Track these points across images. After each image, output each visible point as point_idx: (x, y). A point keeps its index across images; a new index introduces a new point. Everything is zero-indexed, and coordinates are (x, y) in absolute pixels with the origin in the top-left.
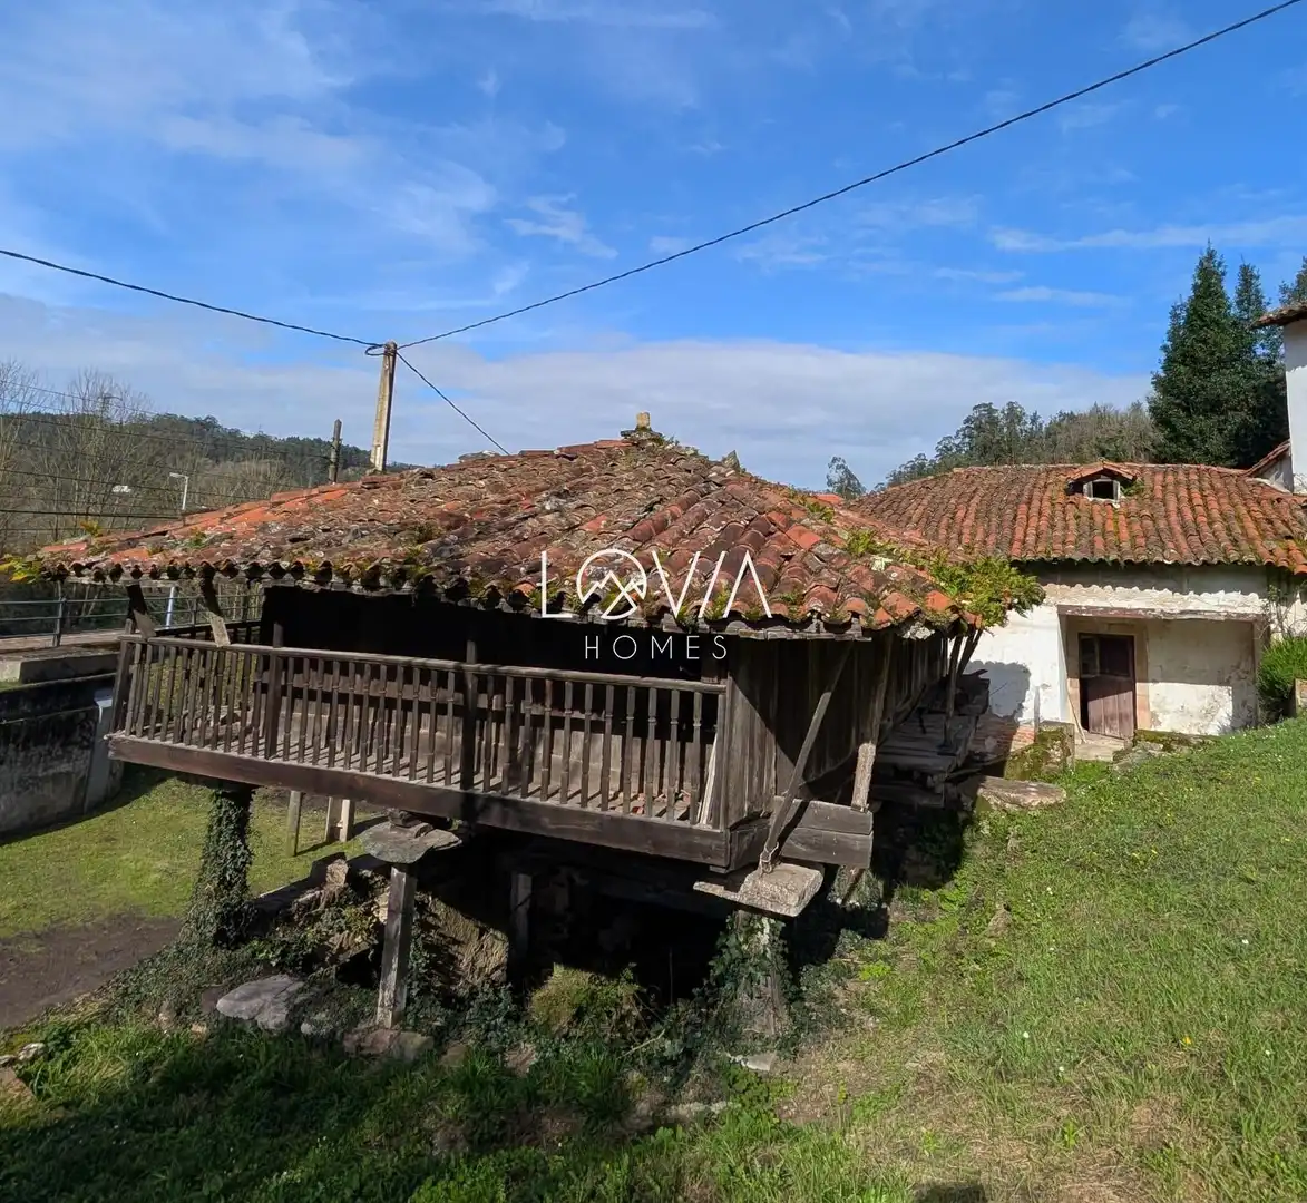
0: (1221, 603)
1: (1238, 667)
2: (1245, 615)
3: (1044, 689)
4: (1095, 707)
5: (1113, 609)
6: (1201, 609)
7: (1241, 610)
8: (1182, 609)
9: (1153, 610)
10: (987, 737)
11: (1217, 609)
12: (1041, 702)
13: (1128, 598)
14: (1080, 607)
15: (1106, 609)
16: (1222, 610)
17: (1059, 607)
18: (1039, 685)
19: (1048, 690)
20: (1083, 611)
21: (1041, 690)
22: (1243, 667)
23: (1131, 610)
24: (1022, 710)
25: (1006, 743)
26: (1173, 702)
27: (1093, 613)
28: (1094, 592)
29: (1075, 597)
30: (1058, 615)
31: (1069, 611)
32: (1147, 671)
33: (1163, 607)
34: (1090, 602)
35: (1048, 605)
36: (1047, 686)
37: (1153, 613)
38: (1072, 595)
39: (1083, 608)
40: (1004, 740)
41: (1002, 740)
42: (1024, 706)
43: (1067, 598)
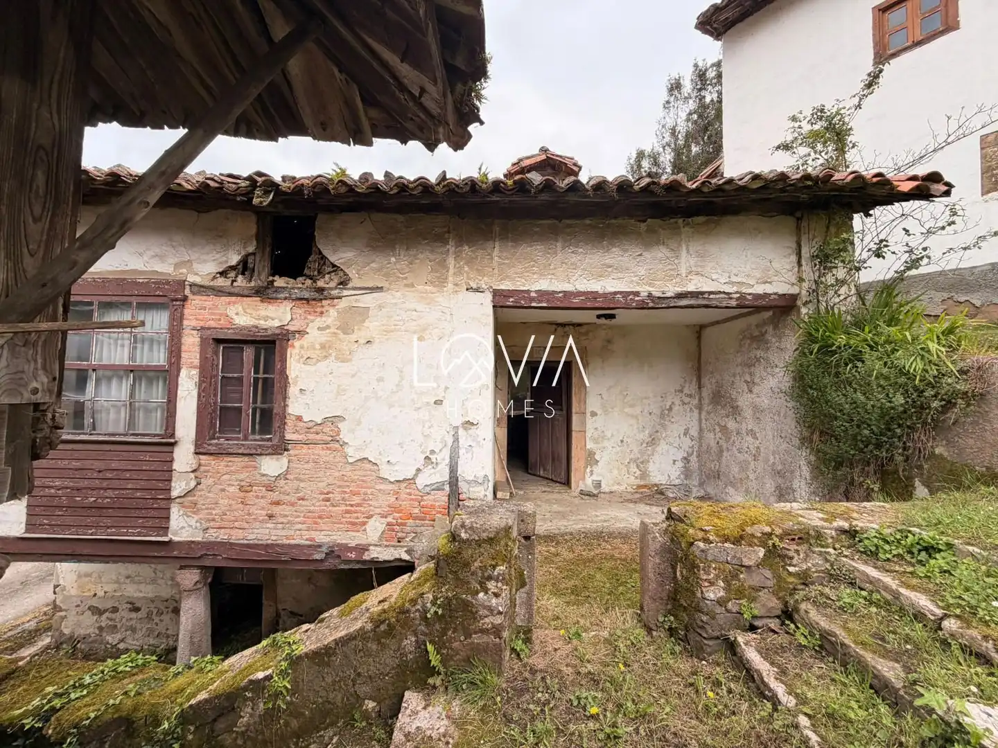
0: (734, 279)
1: (681, 391)
2: (766, 295)
3: (465, 429)
6: (705, 289)
7: (760, 289)
8: (679, 290)
9: (637, 294)
10: (370, 517)
11: (728, 289)
12: (462, 452)
14: (528, 292)
15: (566, 294)
16: (735, 289)
17: (497, 294)
18: (458, 423)
19: (473, 431)
20: (532, 299)
21: (461, 431)
22: (686, 391)
23: (605, 295)
24: (430, 467)
25: (402, 524)
26: (612, 435)
27: (548, 301)
28: (551, 267)
29: (521, 277)
30: (494, 306)
31: (511, 300)
32: (585, 402)
33: (651, 289)
34: (544, 285)
35: (477, 290)
36: (472, 424)
37: (637, 298)
38: (517, 274)
39: (533, 294)
40: (399, 521)
41: (394, 521)
42: (434, 460)
43: (507, 277)
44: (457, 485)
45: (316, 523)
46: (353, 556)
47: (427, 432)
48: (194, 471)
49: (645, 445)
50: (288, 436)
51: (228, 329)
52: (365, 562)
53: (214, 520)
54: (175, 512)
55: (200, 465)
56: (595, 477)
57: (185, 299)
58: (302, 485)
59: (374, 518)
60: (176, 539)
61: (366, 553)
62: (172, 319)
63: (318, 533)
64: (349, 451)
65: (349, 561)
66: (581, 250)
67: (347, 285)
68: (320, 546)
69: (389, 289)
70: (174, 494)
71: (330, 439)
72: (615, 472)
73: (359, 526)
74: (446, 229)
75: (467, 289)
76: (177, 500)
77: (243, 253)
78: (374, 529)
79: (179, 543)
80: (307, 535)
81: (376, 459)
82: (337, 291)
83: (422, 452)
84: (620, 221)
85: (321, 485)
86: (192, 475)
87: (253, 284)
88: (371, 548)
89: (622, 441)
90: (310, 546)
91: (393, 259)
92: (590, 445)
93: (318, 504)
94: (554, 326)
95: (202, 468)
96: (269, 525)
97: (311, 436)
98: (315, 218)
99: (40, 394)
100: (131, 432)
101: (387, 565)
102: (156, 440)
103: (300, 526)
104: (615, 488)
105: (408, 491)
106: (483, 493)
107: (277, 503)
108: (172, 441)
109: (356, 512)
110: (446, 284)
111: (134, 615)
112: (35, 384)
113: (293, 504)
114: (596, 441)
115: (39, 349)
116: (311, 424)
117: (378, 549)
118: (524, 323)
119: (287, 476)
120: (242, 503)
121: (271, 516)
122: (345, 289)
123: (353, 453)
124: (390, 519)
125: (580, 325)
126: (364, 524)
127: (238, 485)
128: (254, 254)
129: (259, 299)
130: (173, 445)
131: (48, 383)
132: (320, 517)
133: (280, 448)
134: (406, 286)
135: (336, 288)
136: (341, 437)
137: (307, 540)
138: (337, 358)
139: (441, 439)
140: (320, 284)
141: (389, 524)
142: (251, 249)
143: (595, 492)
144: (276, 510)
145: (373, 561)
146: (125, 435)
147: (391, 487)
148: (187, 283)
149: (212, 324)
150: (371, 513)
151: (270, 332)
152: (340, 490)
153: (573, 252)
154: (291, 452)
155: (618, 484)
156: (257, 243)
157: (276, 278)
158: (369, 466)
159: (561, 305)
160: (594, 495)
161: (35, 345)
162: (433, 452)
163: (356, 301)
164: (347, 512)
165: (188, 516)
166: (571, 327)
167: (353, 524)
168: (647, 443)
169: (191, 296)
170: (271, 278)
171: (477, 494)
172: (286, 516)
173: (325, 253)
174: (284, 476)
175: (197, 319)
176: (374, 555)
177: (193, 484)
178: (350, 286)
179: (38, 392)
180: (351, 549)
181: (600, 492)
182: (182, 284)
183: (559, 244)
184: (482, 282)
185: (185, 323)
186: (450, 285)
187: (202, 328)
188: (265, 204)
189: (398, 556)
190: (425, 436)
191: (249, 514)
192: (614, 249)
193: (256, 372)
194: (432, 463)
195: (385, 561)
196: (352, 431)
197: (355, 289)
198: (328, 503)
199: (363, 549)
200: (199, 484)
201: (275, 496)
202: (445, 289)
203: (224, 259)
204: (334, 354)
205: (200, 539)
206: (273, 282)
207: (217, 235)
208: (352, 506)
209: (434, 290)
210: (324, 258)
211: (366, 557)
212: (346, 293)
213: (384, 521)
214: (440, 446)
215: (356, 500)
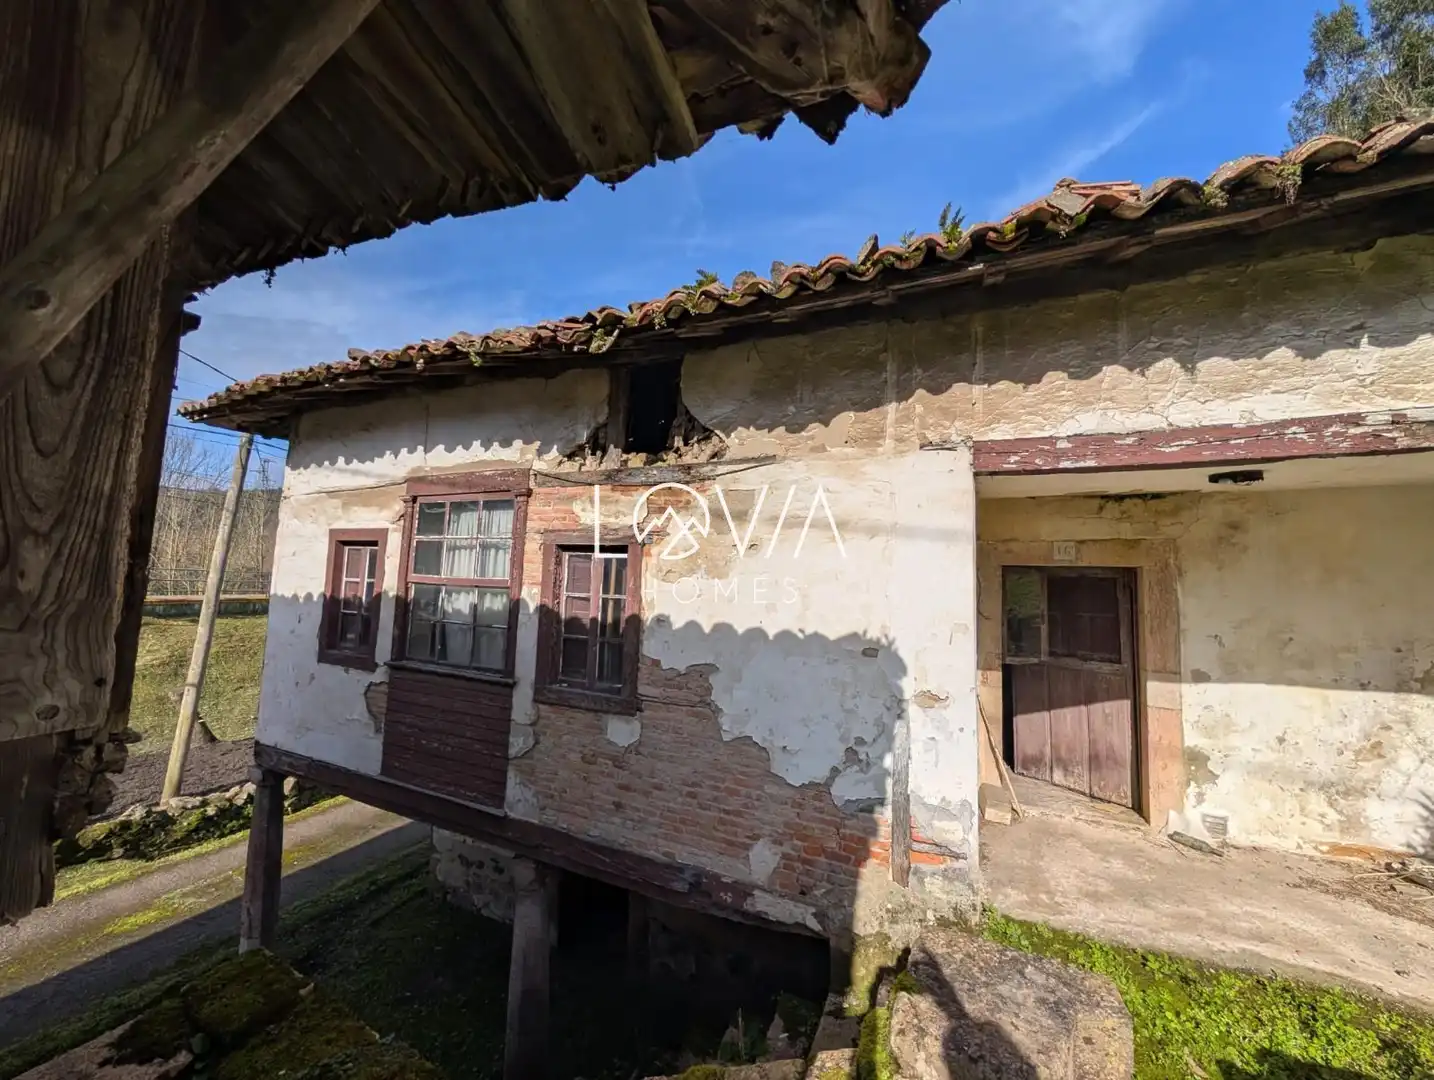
3: (924, 705)
4: (1032, 728)
5: (1177, 433)
9: (1356, 419)
12: (917, 748)
13: (1236, 389)
14: (1051, 440)
15: (1144, 437)
17: (979, 449)
19: (939, 710)
20: (1061, 454)
21: (915, 710)
23: (1253, 432)
24: (856, 768)
25: (805, 862)
26: (1253, 725)
27: (1098, 455)
28: (1104, 386)
29: (1035, 414)
30: (976, 475)
31: (1013, 459)
32: (1178, 650)
33: (1400, 405)
34: (1088, 423)
35: (944, 446)
36: (937, 699)
37: (1353, 431)
38: (1024, 407)
39: (1062, 445)
40: (804, 855)
41: (793, 853)
42: (863, 756)
43: (1004, 415)
44: (907, 810)
45: (676, 830)
46: (729, 900)
47: (849, 705)
48: (533, 724)
49: (1349, 755)
50: (642, 689)
51: (574, 531)
52: (745, 914)
53: (552, 797)
54: (512, 779)
55: (539, 717)
56: (1207, 808)
57: (529, 493)
58: (659, 765)
59: (761, 842)
60: (512, 815)
61: (749, 900)
62: (516, 519)
63: (679, 847)
64: (725, 723)
65: (723, 906)
66: (1181, 341)
67: (723, 456)
68: (681, 869)
69: (785, 458)
70: (512, 752)
71: (698, 699)
72: (1266, 805)
73: (739, 848)
74: (881, 345)
75: (921, 448)
76: (515, 762)
77: (593, 425)
78: (763, 861)
79: (513, 821)
80: (665, 846)
81: (764, 740)
82: (710, 467)
83: (843, 739)
84: (1290, 261)
85: (685, 770)
86: (530, 729)
87: (603, 467)
88: (756, 892)
89: (1281, 740)
90: (668, 866)
91: (792, 409)
92: (1192, 739)
93: (680, 799)
94: (1097, 502)
95: (542, 722)
96: (617, 820)
97: (672, 692)
98: (680, 362)
99: (61, 717)
100: (474, 665)
101: (784, 929)
102: (496, 678)
103: (655, 830)
104: (1265, 840)
105: (817, 804)
106: (960, 835)
107: (626, 788)
108: (510, 681)
109: (734, 824)
110: (880, 442)
111: (496, 876)
112: (48, 700)
113: (647, 794)
114: (1208, 731)
115: (61, 632)
116: (671, 675)
117: (769, 898)
118: (1034, 498)
119: (641, 749)
120: (585, 778)
121: (618, 806)
122: (720, 463)
123: (729, 728)
124: (786, 849)
125: (1157, 496)
126: (747, 847)
127: (581, 752)
128: (605, 425)
129: (609, 487)
130: (512, 686)
131: (84, 691)
132: (683, 822)
133: (631, 707)
134: (814, 450)
135: (708, 463)
136: (712, 698)
137: (664, 854)
138: (708, 572)
139: (876, 720)
140: (688, 459)
141: (785, 856)
142: (602, 419)
143: (1213, 842)
144: (626, 798)
145: (759, 917)
146: (468, 668)
147: (789, 792)
148: (532, 472)
149: (557, 525)
150: (756, 832)
151: (621, 534)
152: (712, 783)
153: (1158, 348)
154: (647, 713)
155: (1276, 833)
156: (610, 409)
157: (631, 456)
158: (754, 750)
159: (1135, 461)
160: (1213, 852)
161: (50, 624)
162: (860, 741)
163: (735, 481)
164: (722, 822)
165: (525, 786)
166: (1139, 501)
167: (731, 843)
168: (1358, 753)
169: (536, 489)
170: (625, 456)
171: (949, 836)
172: (638, 810)
173: (693, 412)
174: (635, 749)
175: (541, 519)
176: (760, 907)
177: (531, 741)
178: (728, 456)
179: (55, 715)
180: (726, 887)
181: (1225, 844)
182: (526, 473)
183: (1122, 337)
184: (952, 431)
185: (529, 524)
186: (889, 443)
187: (546, 531)
188: (604, 349)
189: (800, 920)
190: (849, 711)
191: (592, 798)
192: (1274, 326)
193: (606, 590)
194: (860, 761)
195: (779, 923)
196: (729, 690)
197: (731, 462)
198: (695, 802)
199: (743, 890)
200: (537, 742)
201: (623, 777)
202: (880, 449)
203: (572, 435)
204: (704, 566)
205: (536, 822)
206: (626, 462)
207: (565, 405)
208: (727, 812)
209: (863, 451)
210: (691, 419)
211: (747, 906)
212: (721, 469)
213: (780, 849)
214: (875, 731)
215: (734, 803)
